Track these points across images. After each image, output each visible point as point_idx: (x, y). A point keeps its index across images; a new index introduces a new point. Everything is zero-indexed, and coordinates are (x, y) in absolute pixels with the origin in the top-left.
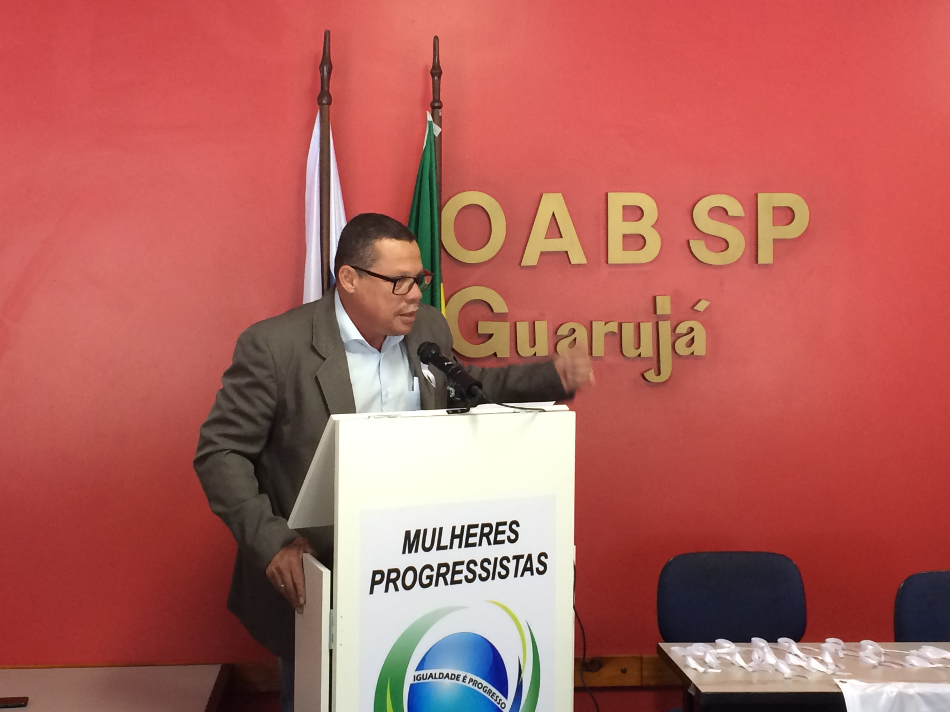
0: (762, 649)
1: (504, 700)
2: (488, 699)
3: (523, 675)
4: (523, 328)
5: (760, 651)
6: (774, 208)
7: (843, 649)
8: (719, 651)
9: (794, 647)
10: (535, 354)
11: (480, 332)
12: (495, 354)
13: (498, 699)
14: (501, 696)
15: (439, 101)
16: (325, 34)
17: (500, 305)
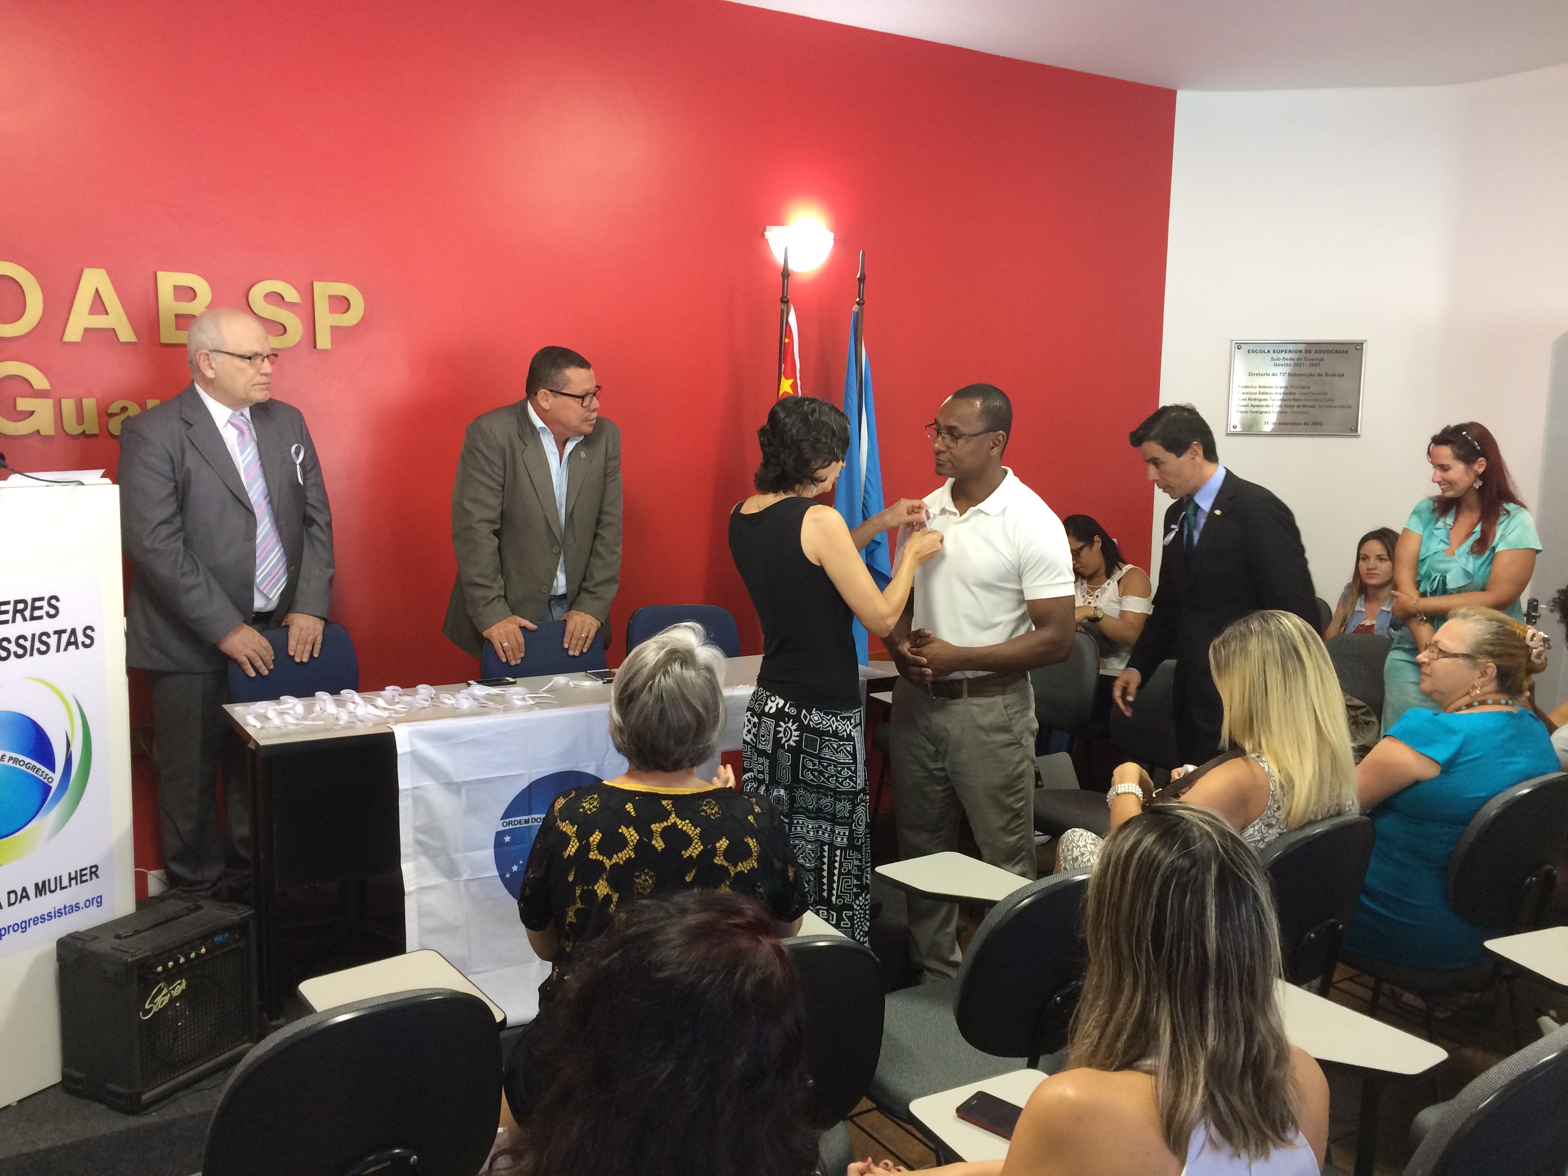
0: (324, 701)
1: (51, 774)
2: (32, 775)
3: (72, 748)
5: (322, 703)
6: (330, 297)
7: (400, 695)
8: (282, 707)
9: (356, 697)
10: (84, 431)
11: (20, 408)
12: (38, 432)
13: (44, 774)
14: (47, 771)
17: (40, 381)
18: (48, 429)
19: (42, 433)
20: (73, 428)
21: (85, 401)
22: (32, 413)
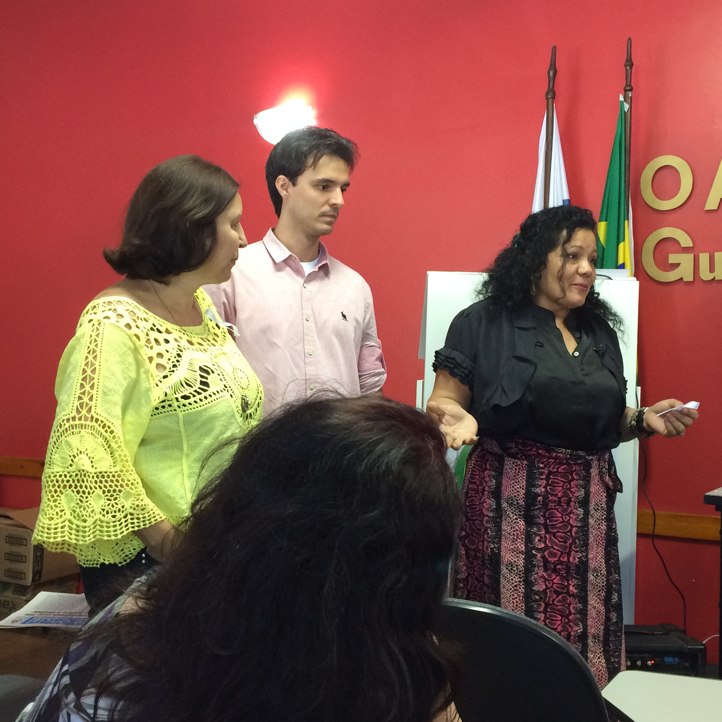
4: (704, 258)
10: (714, 278)
11: (670, 261)
12: (682, 278)
15: (630, 85)
16: (552, 49)
17: (685, 241)
18: (689, 277)
19: (685, 280)
20: (705, 275)
21: (716, 254)
22: (680, 264)
